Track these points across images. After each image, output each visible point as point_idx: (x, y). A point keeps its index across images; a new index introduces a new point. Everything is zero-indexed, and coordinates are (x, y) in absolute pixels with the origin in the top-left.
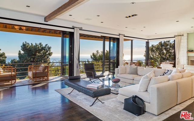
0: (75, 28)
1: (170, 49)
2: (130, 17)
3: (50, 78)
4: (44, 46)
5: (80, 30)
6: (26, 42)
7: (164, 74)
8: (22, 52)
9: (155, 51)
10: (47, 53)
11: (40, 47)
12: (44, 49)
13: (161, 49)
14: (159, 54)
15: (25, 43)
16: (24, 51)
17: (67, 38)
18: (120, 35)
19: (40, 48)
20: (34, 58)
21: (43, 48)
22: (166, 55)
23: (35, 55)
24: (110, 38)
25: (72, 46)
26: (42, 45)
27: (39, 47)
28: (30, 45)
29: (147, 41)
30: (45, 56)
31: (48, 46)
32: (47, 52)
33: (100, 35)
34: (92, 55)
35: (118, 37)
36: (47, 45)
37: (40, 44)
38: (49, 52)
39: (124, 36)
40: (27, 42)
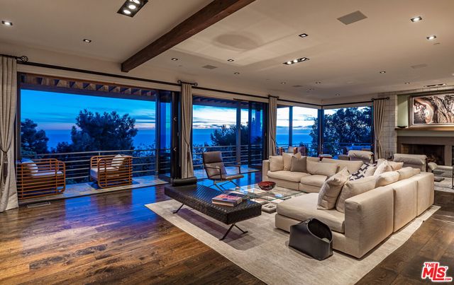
0: (184, 85)
1: (358, 123)
2: (293, 63)
4: (121, 117)
5: (193, 87)
6: (86, 111)
7: (360, 171)
8: (79, 129)
9: (331, 126)
10: (127, 131)
11: (114, 120)
12: (122, 124)
13: (341, 122)
14: (338, 131)
15: (84, 113)
16: (82, 128)
17: (167, 104)
18: (269, 97)
22: (350, 133)
23: (104, 134)
24: (251, 103)
25: (177, 119)
26: (118, 115)
27: (110, 120)
28: (95, 115)
29: (320, 108)
30: (123, 137)
31: (129, 118)
32: (127, 129)
33: (231, 97)
34: (213, 134)
35: (266, 101)
36: (126, 116)
37: (114, 114)
38: (130, 128)
39: (278, 100)
40: (88, 110)
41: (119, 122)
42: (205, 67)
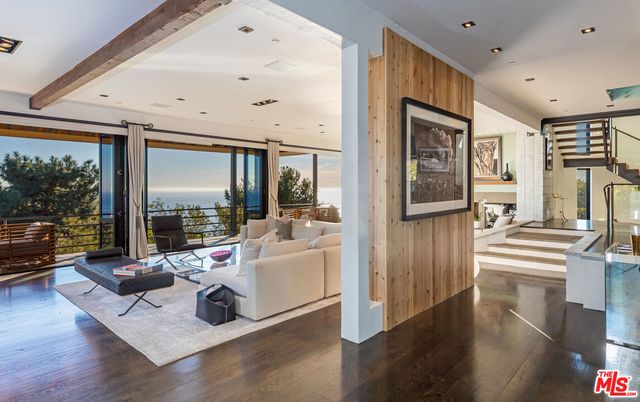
0: (130, 127)
2: (262, 104)
3: (58, 257)
4: (80, 164)
5: (145, 129)
6: (17, 154)
8: (5, 184)
10: (92, 187)
11: (68, 168)
12: (82, 176)
15: (12, 157)
16: (11, 181)
18: (267, 142)
19: (65, 171)
20: (46, 203)
21: (78, 171)
23: (50, 191)
25: (123, 172)
26: (74, 162)
27: (62, 169)
28: (34, 162)
30: (83, 195)
31: (94, 166)
32: (91, 182)
33: (210, 142)
34: (229, 190)
35: (263, 146)
36: (89, 162)
37: (67, 159)
38: (96, 182)
39: (281, 145)
40: (22, 154)
41: (77, 173)
42: (153, 105)
